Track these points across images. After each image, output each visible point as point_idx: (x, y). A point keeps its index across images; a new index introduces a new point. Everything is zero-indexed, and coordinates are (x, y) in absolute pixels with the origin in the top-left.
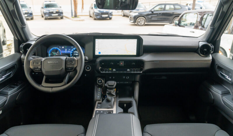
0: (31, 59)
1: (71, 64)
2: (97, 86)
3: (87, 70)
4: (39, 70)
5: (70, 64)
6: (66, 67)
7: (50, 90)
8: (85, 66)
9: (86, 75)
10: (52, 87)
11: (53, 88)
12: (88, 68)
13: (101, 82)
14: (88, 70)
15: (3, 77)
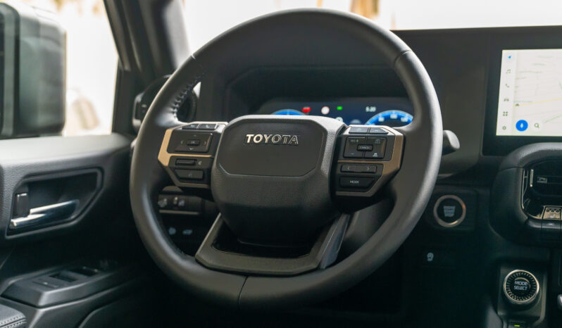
0: (171, 122)
1: (367, 155)
2: (500, 313)
3: (441, 222)
4: (200, 176)
5: (360, 154)
6: (338, 172)
7: (232, 289)
8: (434, 197)
9: (430, 256)
10: (246, 275)
11: (250, 279)
12: (449, 211)
13: (530, 290)
14: (449, 220)
15: (32, 211)
